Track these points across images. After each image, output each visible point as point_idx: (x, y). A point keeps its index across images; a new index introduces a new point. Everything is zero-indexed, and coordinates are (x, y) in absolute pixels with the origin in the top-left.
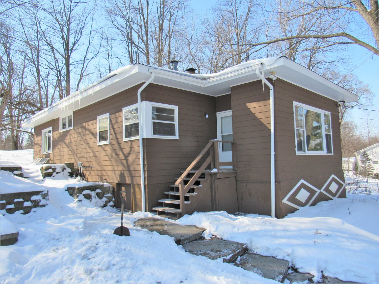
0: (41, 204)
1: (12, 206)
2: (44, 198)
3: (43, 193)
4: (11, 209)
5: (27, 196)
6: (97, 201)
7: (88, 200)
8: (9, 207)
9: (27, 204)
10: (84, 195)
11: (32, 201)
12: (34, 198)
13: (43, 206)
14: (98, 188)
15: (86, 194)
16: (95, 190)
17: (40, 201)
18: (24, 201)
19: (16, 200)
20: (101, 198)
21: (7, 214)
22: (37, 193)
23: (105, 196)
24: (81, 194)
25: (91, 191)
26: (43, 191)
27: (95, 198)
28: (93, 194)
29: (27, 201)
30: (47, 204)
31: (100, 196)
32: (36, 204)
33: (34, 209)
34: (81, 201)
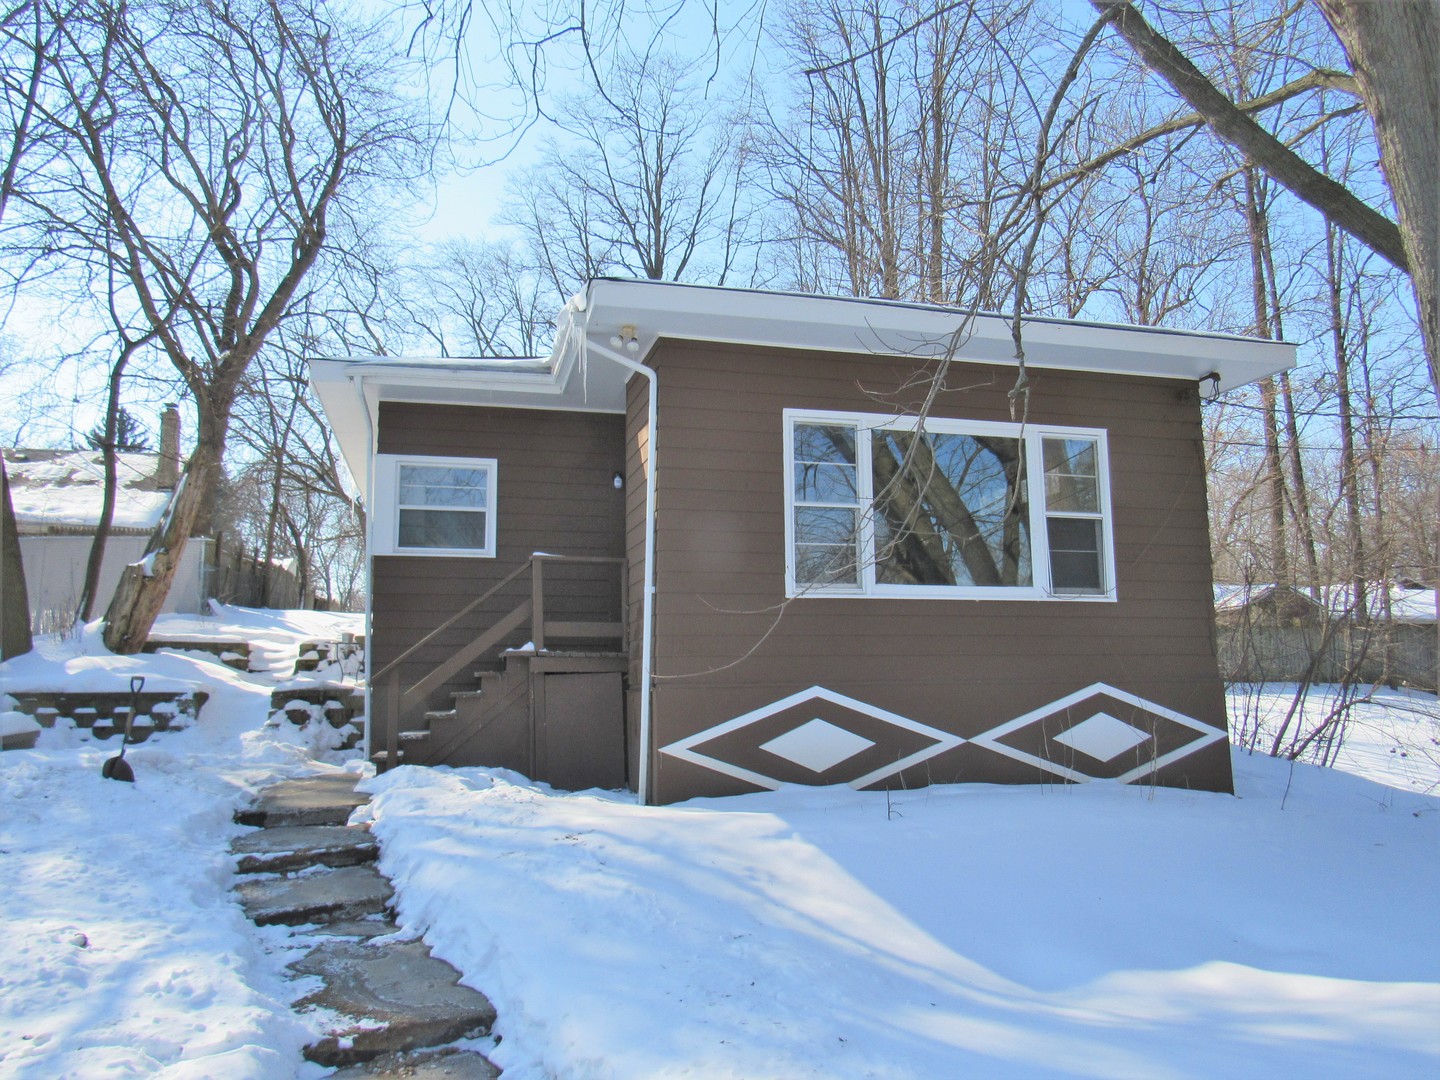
0: (173, 723)
1: (108, 723)
2: (183, 712)
3: (183, 698)
4: (103, 729)
5: (142, 701)
6: (320, 732)
7: (298, 727)
8: (101, 723)
9: (143, 721)
10: (288, 712)
11: (155, 716)
12: (160, 708)
13: (178, 729)
14: (334, 698)
15: (294, 711)
16: (322, 703)
17: (173, 717)
18: (136, 715)
19: (118, 710)
20: (336, 725)
21: (94, 739)
22: (167, 697)
23: (353, 720)
24: (281, 708)
25: (312, 703)
26: (182, 694)
27: (320, 722)
28: (315, 711)
29: (144, 714)
30: (187, 727)
31: (335, 719)
32: (163, 724)
33: (156, 735)
34: (277, 726)
